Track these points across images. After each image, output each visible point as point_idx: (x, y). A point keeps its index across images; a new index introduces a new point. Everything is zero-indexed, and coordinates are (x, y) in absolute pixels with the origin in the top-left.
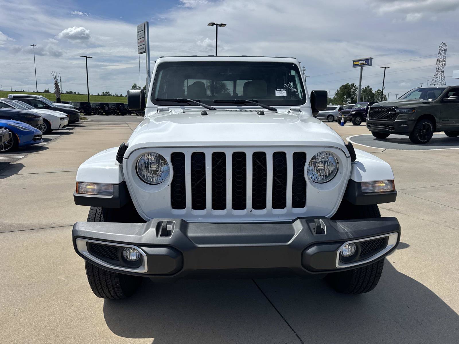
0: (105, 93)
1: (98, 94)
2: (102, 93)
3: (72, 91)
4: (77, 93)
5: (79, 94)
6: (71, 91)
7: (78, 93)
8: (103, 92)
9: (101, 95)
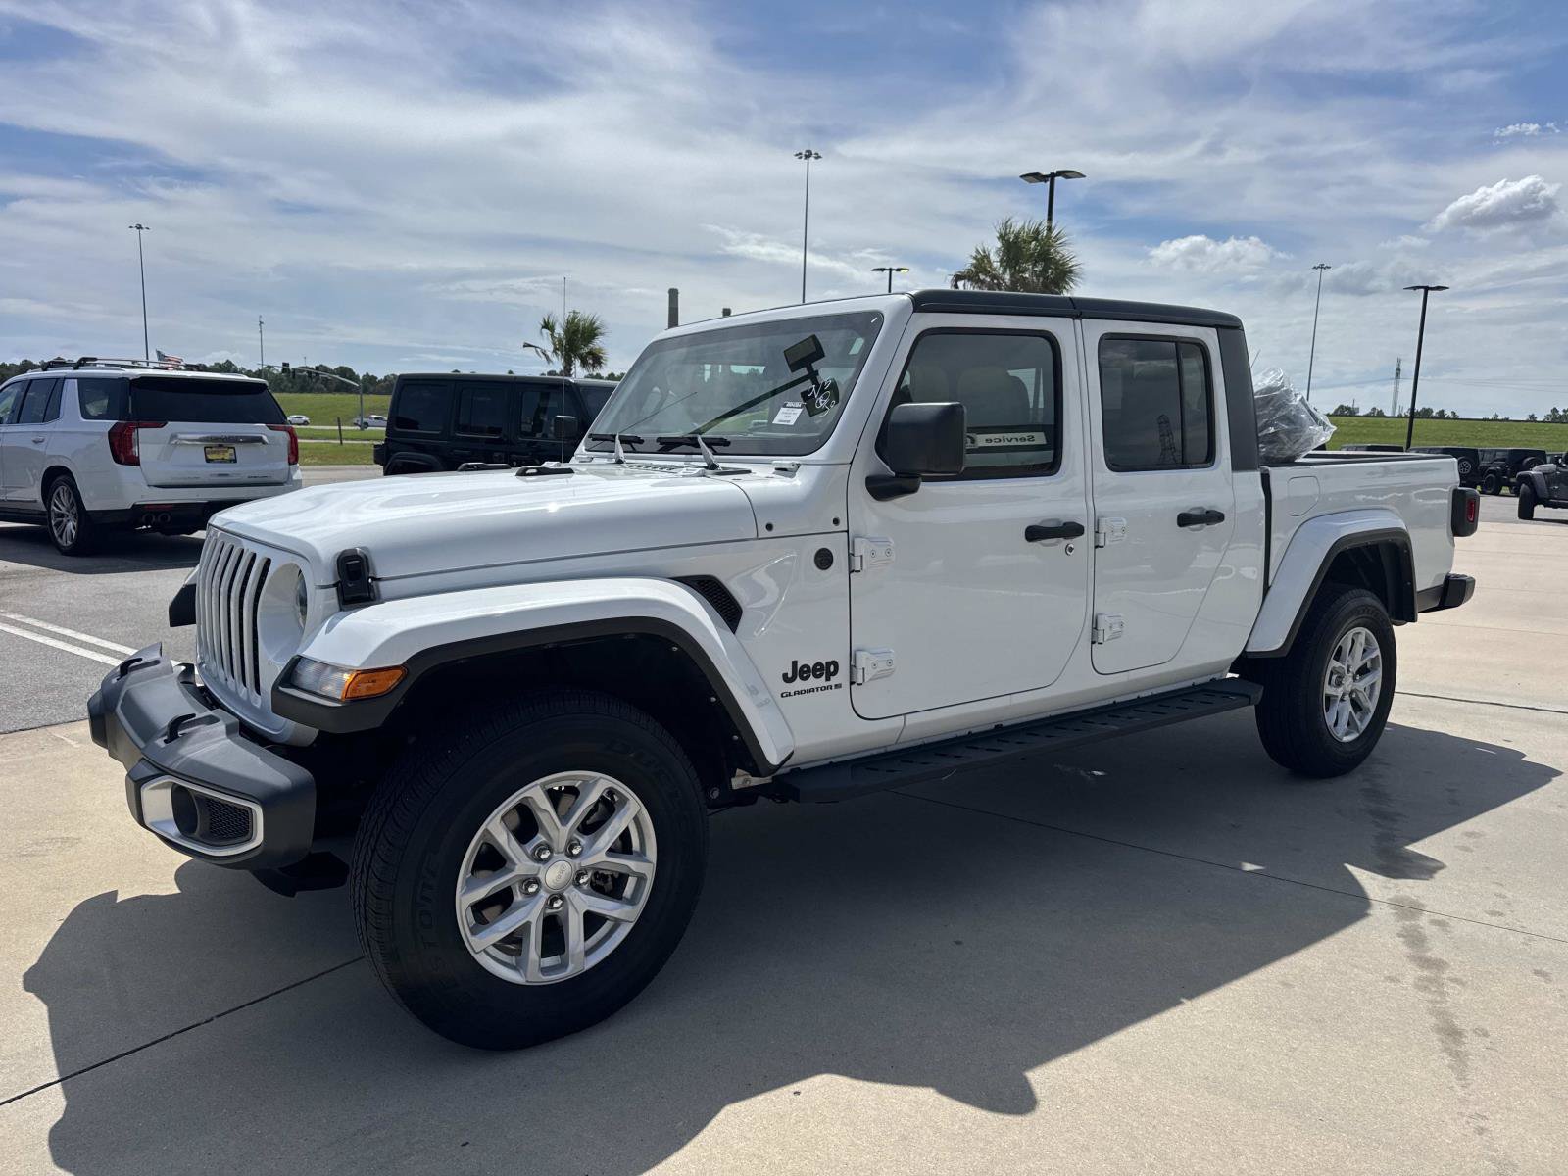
0: (1561, 413)
1: (1532, 417)
2: (1550, 413)
3: (1431, 407)
4: (1448, 413)
5: (1456, 418)
6: (1427, 407)
7: (1454, 413)
8: (1555, 410)
9: (1543, 422)
